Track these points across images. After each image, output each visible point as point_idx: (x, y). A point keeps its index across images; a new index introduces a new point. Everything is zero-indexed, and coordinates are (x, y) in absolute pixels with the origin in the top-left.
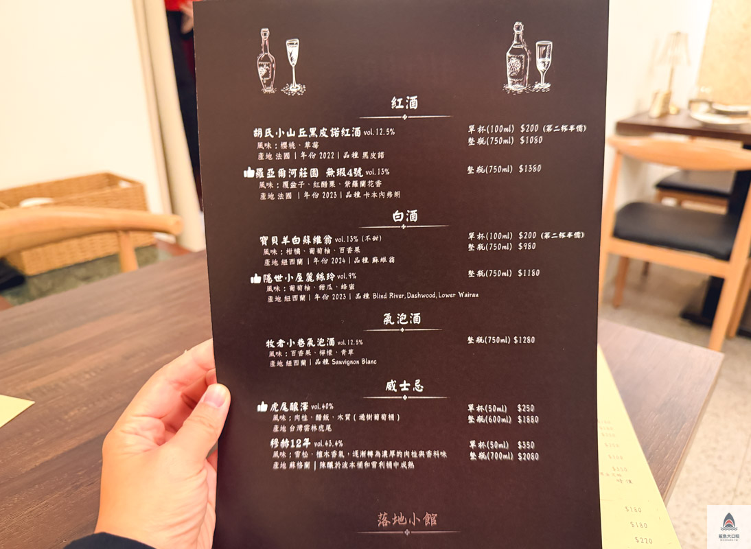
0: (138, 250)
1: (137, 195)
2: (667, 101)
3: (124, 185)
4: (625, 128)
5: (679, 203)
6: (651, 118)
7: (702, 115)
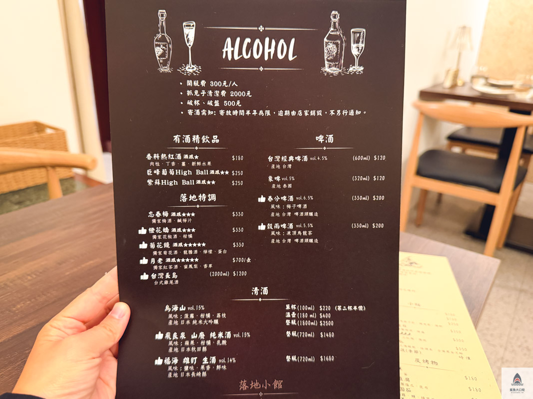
0: (62, 181)
1: (59, 140)
2: (456, 76)
3: (49, 131)
4: (426, 95)
5: (464, 151)
6: (444, 88)
7: (481, 87)
